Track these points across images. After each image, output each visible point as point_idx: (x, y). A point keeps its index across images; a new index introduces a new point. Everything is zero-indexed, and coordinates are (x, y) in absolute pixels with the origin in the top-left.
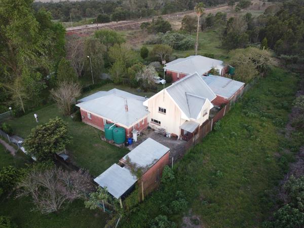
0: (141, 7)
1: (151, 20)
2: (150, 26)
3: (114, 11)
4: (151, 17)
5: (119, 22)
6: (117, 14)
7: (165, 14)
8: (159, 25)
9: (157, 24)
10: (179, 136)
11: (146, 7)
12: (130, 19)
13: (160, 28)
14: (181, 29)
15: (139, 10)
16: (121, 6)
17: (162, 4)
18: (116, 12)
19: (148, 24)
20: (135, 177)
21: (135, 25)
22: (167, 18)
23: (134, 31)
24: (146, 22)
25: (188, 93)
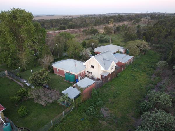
0: (82, 22)
1: (88, 29)
2: (87, 31)
3: (68, 24)
4: (88, 27)
5: (71, 30)
6: (70, 25)
7: (95, 26)
8: (92, 31)
9: (91, 30)
10: (100, 79)
11: (85, 22)
12: (76, 28)
13: (92, 32)
14: (104, 33)
15: (81, 24)
16: (72, 22)
17: (94, 21)
18: (69, 25)
19: (86, 30)
20: (80, 91)
21: (79, 31)
22: (96, 28)
23: (79, 34)
24: (85, 29)
25: (104, 59)
